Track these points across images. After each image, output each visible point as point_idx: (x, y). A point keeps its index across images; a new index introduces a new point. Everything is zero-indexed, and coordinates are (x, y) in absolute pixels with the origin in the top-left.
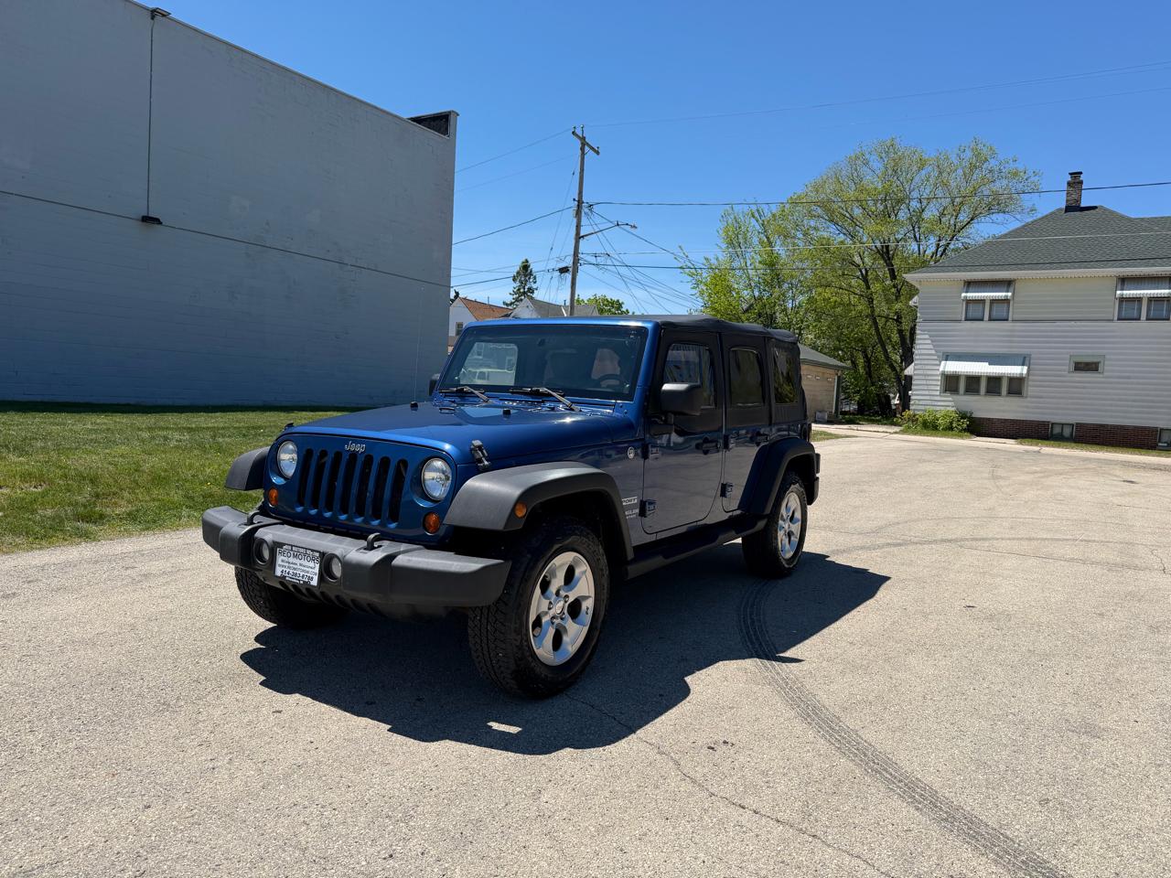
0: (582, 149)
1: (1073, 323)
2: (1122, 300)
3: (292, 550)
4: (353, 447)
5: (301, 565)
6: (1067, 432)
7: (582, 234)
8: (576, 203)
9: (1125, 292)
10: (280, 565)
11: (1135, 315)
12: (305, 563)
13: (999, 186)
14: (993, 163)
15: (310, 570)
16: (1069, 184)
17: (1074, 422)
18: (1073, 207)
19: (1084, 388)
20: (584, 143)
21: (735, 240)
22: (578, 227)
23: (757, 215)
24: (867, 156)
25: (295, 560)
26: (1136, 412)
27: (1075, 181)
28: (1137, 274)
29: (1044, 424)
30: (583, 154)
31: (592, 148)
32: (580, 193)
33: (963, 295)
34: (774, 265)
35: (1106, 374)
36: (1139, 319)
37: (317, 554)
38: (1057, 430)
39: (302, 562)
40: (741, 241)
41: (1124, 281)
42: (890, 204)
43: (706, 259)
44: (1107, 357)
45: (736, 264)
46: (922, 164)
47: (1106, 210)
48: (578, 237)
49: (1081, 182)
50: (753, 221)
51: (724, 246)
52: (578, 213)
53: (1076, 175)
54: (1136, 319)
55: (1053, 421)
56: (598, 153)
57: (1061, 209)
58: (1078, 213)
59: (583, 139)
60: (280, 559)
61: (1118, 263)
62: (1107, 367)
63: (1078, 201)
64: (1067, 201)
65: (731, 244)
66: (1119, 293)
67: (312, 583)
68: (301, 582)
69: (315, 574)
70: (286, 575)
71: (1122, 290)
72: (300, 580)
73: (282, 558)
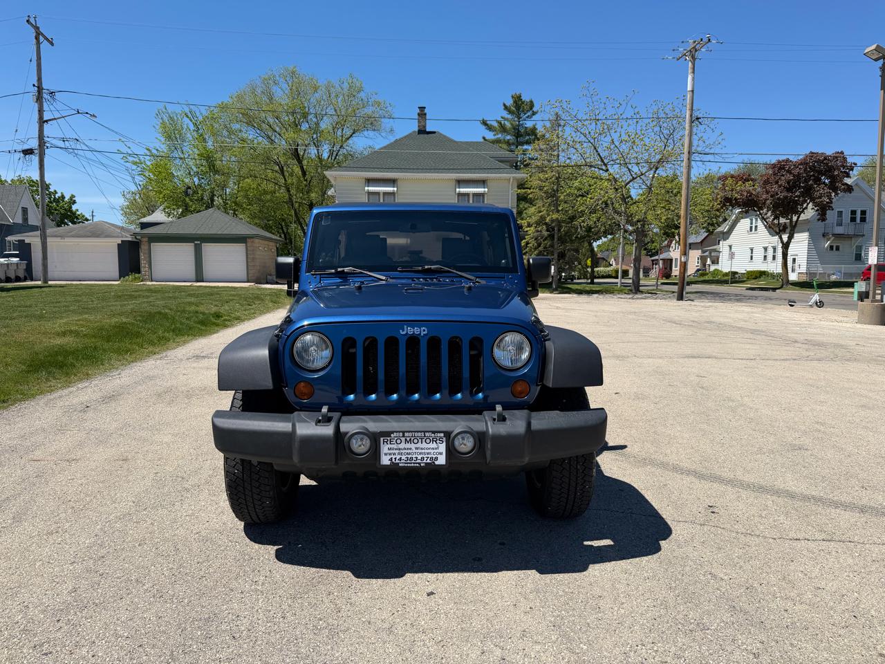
0: (37, 38)
2: (459, 194)
3: (403, 436)
4: (410, 331)
5: (417, 448)
7: (45, 119)
8: (36, 89)
9: (462, 190)
10: (386, 454)
12: (424, 445)
13: (369, 111)
14: (362, 95)
15: (432, 451)
16: (418, 114)
18: (422, 131)
20: (38, 34)
21: (172, 134)
22: (41, 111)
23: (190, 115)
24: (278, 78)
25: (408, 445)
27: (422, 113)
28: (467, 178)
30: (38, 43)
31: (46, 39)
32: (39, 79)
33: (366, 188)
34: (210, 158)
37: (442, 435)
39: (419, 445)
40: (178, 136)
41: (460, 182)
42: (299, 116)
43: (148, 150)
45: (176, 154)
46: (316, 89)
47: (441, 134)
48: (42, 122)
49: (425, 114)
50: (186, 120)
51: (163, 139)
52: (39, 98)
53: (422, 109)
56: (52, 44)
57: (414, 132)
58: (426, 136)
59: (37, 28)
60: (385, 448)
61: (455, 171)
63: (425, 127)
64: (419, 126)
65: (169, 138)
66: (458, 190)
67: (437, 463)
68: (422, 465)
69: (441, 454)
70: (397, 461)
71: (459, 188)
72: (419, 463)
73: (390, 446)
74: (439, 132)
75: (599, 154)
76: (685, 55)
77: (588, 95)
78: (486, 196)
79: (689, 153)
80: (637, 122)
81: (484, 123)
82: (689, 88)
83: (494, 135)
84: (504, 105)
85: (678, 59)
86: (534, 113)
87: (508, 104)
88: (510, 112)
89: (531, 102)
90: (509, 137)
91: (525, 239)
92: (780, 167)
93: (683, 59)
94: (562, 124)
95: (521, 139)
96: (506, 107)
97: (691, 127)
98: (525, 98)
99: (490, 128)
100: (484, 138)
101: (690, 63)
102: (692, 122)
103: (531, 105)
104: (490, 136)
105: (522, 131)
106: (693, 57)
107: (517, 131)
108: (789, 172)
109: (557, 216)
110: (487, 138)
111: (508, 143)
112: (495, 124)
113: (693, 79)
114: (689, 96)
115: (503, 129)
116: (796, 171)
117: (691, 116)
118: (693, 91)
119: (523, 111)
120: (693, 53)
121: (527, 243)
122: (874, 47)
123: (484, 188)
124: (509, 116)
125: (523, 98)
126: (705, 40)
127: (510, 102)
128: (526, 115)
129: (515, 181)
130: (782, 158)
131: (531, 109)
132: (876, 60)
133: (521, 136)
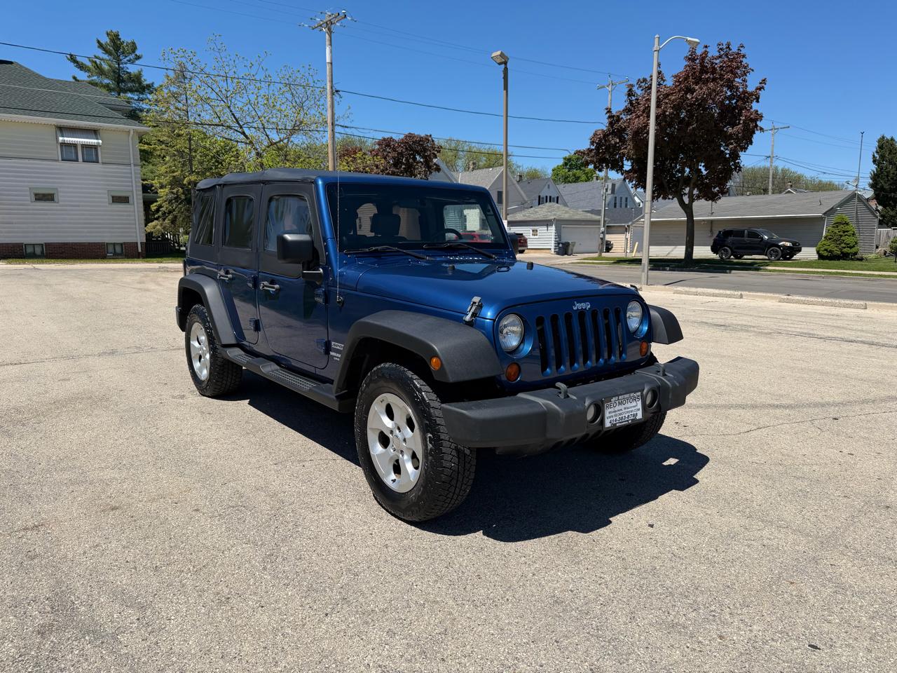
1: (27, 161)
2: (63, 144)
3: (618, 399)
4: (578, 306)
5: (625, 409)
6: (38, 250)
9: (66, 139)
10: (608, 418)
11: (74, 157)
12: (629, 405)
15: (633, 409)
17: (42, 242)
19: (46, 214)
25: (620, 407)
26: (88, 232)
28: (72, 125)
29: (20, 246)
35: (60, 203)
36: (77, 160)
37: (638, 393)
38: (29, 250)
39: (626, 405)
41: (62, 130)
44: (59, 189)
47: (21, 66)
54: (75, 161)
55: (25, 242)
60: (607, 413)
61: (53, 115)
62: (60, 197)
66: (61, 139)
67: (638, 418)
68: (630, 422)
69: (639, 410)
70: (615, 422)
71: (63, 136)
72: (628, 421)
73: (610, 410)
74: (17, 64)
75: (233, 114)
76: (321, 26)
77: (216, 49)
78: (99, 149)
79: (332, 124)
80: (269, 85)
81: (73, 59)
82: (328, 60)
83: (89, 77)
84: (99, 42)
85: (313, 29)
86: (138, 58)
87: (103, 42)
88: (107, 51)
89: (134, 43)
90: (106, 81)
91: (157, 202)
92: (386, 143)
93: (318, 29)
94: (188, 77)
95: (122, 85)
96: (100, 45)
97: (332, 98)
98: (125, 38)
99: (81, 67)
100: (74, 78)
101: (327, 35)
102: (333, 94)
103: (134, 47)
104: (83, 76)
105: (125, 77)
106: (329, 29)
107: (116, 76)
108: (394, 150)
109: (196, 178)
110: (78, 78)
111: (107, 87)
112: (89, 64)
113: (331, 52)
114: (328, 67)
115: (101, 72)
116: (399, 150)
117: (332, 88)
118: (331, 63)
119: (123, 53)
120: (329, 25)
121: (160, 206)
122: (499, 53)
123: (97, 139)
124: (106, 57)
125: (123, 38)
126: (342, 15)
127: (105, 40)
128: (128, 58)
129: (135, 134)
130: (387, 136)
131: (134, 52)
132: (500, 64)
133: (123, 81)
